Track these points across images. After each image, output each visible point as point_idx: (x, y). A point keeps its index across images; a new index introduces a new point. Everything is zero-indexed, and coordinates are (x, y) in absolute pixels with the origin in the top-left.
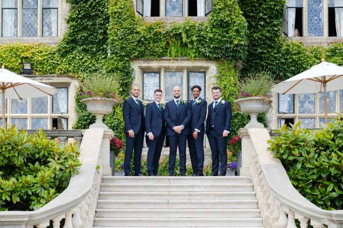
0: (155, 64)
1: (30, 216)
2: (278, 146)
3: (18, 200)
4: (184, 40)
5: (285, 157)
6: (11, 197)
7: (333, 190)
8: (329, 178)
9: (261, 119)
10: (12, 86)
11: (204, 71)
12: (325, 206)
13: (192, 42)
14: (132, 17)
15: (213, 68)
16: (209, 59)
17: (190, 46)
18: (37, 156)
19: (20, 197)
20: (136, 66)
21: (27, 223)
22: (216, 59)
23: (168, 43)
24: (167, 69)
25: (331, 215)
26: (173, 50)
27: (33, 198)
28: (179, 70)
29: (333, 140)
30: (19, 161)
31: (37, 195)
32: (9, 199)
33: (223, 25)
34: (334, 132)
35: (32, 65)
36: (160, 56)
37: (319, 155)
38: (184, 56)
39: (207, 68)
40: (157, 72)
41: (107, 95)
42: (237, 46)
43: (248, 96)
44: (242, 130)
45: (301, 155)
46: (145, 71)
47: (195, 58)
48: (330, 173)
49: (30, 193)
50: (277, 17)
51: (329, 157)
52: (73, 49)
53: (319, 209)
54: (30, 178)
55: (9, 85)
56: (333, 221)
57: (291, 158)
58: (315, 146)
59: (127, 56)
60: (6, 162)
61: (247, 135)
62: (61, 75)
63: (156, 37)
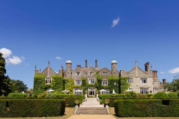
4: (93, 86)
14: (88, 84)
24: (91, 88)
35: (78, 87)
39: (95, 88)
42: (97, 86)
50: (101, 83)
52: (82, 86)
63: (90, 85)
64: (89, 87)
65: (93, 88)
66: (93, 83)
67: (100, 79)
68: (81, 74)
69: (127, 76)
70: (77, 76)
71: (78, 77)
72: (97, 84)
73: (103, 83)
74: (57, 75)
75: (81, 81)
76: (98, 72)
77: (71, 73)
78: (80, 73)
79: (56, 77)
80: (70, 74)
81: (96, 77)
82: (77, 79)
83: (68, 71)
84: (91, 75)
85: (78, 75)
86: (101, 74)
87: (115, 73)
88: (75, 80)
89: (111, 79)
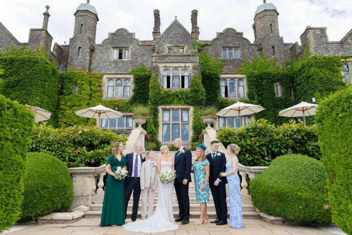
0: (168, 107)
1: (95, 169)
2: (221, 136)
3: (94, 161)
4: (180, 97)
5: (224, 141)
6: (90, 160)
7: (249, 157)
8: (246, 151)
9: (212, 126)
10: (104, 112)
11: (188, 110)
12: (245, 165)
13: (183, 98)
14: (159, 88)
15: (192, 109)
16: (189, 104)
17: (182, 100)
18: (106, 140)
19: (95, 160)
20: (160, 108)
21: (93, 173)
22: (193, 105)
23: (173, 98)
24: (173, 109)
25: (250, 169)
26: (175, 101)
27: (102, 160)
28: (178, 109)
29: (247, 133)
30: (96, 142)
31: (103, 159)
32: (89, 161)
33: (196, 91)
34: (247, 129)
35: (118, 108)
36: (170, 104)
37: (241, 140)
38: (180, 103)
39: (189, 108)
40: (169, 110)
41: (143, 115)
42: (201, 99)
43: (206, 115)
44: (204, 130)
45: (232, 140)
46: (164, 110)
47: (185, 105)
48: (247, 148)
49: (100, 158)
50: (217, 90)
51: (245, 140)
52: (135, 101)
53: (244, 166)
54: (100, 151)
55: (103, 112)
56: (251, 172)
57: (227, 141)
58: (238, 136)
59: (156, 103)
60: (89, 143)
61: (206, 133)
62: (130, 112)
63: (168, 96)
64: (162, 104)
65: (182, 109)
66: (183, 86)
67: (212, 72)
68: (133, 54)
69: (340, 54)
70: (115, 62)
71: (121, 64)
72: (202, 88)
73: (223, 90)
74: (22, 47)
75: (132, 79)
76: (203, 46)
77: (92, 50)
78: (126, 48)
79: (11, 56)
80: (88, 54)
81: (197, 59)
82: (113, 73)
83: (79, 44)
84: (172, 53)
85: (120, 57)
86: (217, 55)
87: (273, 47)
88: (105, 77)
89: (256, 72)
